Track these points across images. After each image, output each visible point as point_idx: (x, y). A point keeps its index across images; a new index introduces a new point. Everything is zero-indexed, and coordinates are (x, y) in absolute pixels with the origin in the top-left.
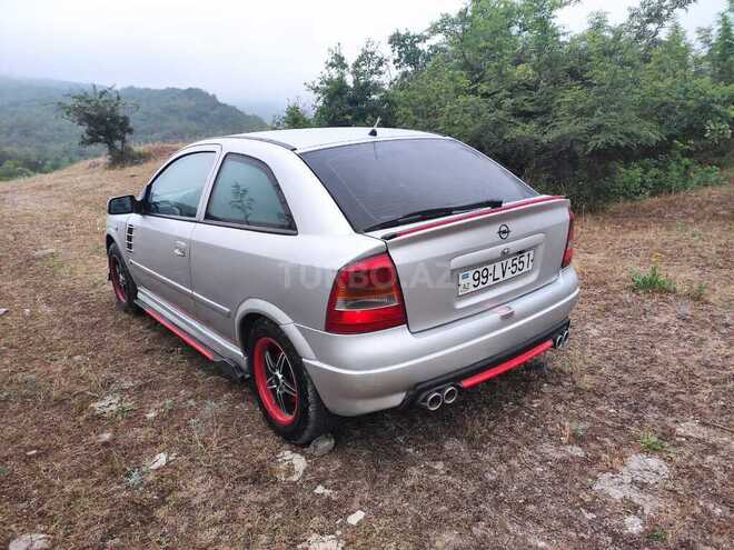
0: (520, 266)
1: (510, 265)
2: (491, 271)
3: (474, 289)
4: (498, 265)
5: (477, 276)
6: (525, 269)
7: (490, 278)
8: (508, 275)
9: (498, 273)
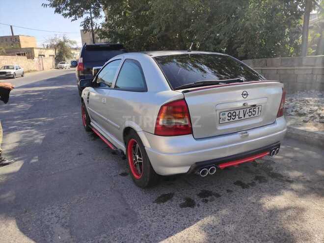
0: (254, 113)
1: (248, 111)
2: (237, 113)
3: (228, 121)
4: (242, 111)
5: (230, 115)
6: (256, 115)
7: (237, 117)
8: (247, 116)
9: (242, 115)
